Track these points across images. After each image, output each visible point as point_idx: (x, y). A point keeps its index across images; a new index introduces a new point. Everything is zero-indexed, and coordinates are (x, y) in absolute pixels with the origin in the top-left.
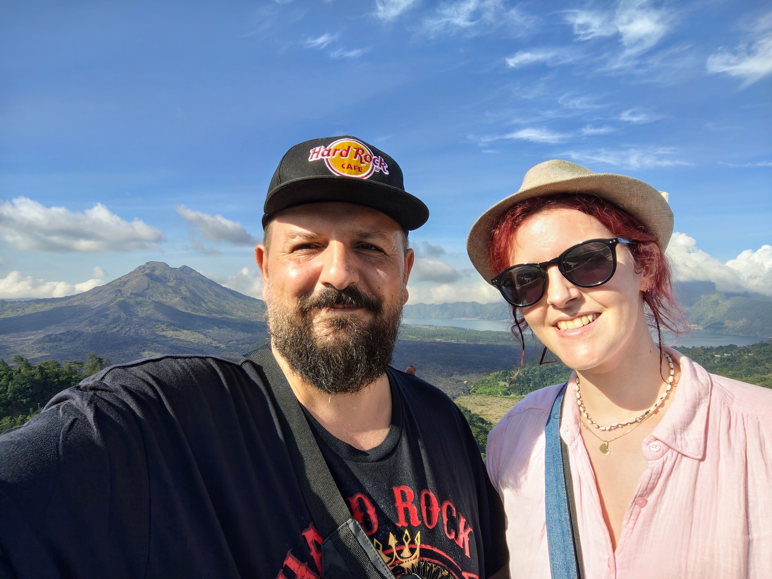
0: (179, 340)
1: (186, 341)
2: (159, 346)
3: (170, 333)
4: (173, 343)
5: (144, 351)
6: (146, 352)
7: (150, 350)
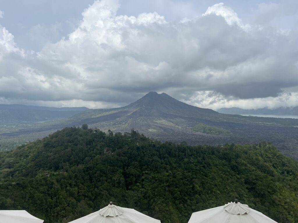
0: (162, 124)
1: (165, 125)
2: (155, 127)
3: (158, 122)
4: (160, 126)
5: (149, 128)
6: (150, 129)
7: (151, 128)
